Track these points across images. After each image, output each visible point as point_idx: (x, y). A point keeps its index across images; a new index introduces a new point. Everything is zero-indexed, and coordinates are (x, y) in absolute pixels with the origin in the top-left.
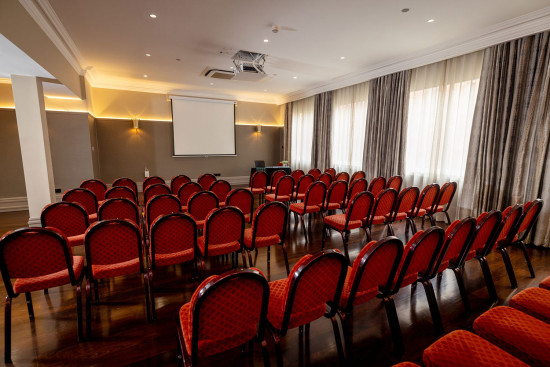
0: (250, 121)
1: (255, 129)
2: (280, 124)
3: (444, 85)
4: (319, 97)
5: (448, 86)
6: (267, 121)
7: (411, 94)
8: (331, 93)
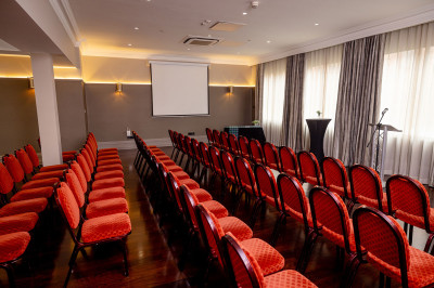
0: (223, 82)
1: (228, 89)
2: (252, 84)
3: (420, 48)
4: (290, 60)
5: (424, 49)
6: (239, 83)
7: (386, 56)
8: (303, 55)
